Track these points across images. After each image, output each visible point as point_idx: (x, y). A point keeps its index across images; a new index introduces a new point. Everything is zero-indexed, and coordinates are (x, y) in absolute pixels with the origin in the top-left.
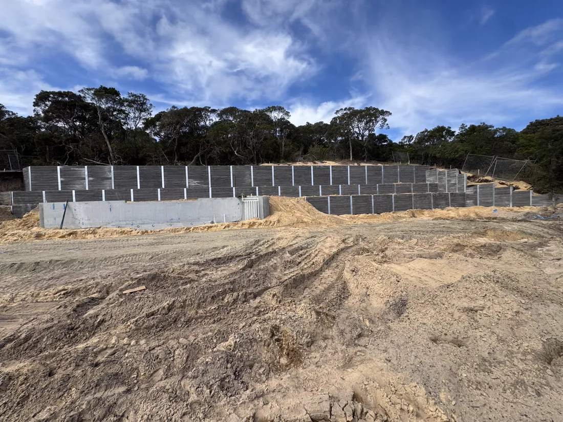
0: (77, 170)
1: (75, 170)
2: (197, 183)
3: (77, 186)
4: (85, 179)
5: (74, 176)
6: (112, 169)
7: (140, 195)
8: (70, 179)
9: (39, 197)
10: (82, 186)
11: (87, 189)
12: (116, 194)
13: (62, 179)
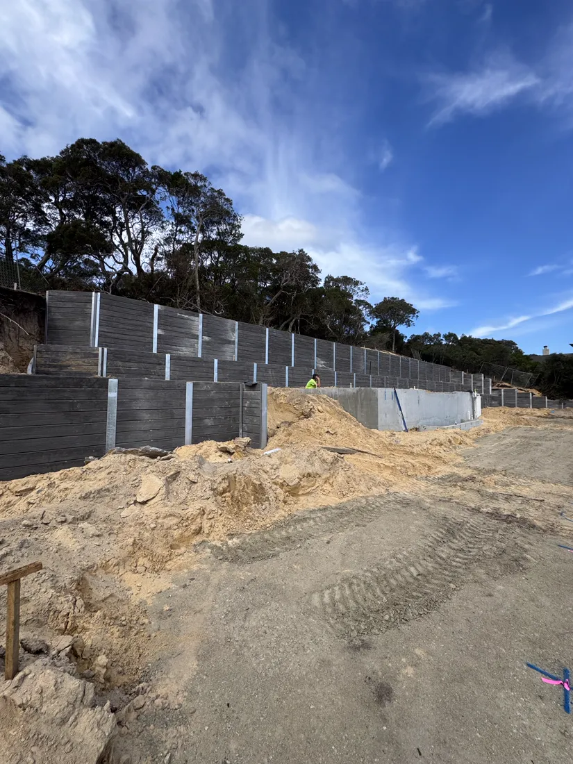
0: (187, 319)
1: (183, 318)
2: (324, 364)
3: (184, 349)
4: (197, 337)
5: (183, 330)
6: (237, 327)
7: (296, 376)
8: (174, 334)
9: (158, 367)
10: (192, 350)
11: (200, 355)
12: (270, 372)
13: (161, 332)
